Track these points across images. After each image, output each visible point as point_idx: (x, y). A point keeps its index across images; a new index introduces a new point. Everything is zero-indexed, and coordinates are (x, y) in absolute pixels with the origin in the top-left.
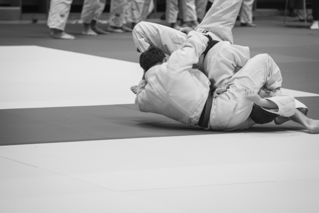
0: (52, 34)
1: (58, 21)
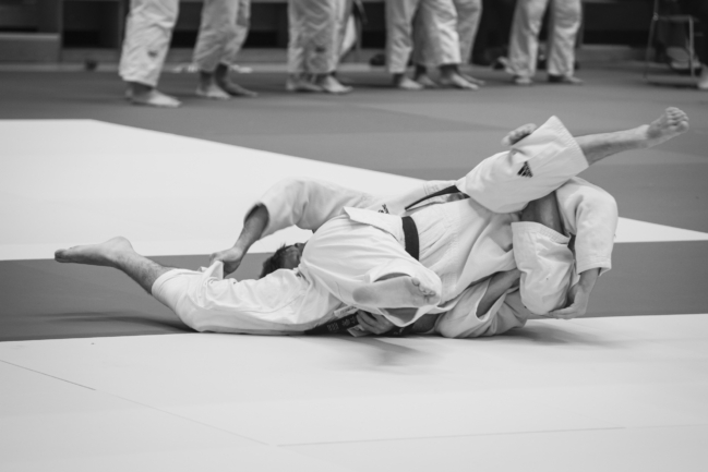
0: (129, 93)
1: (143, 66)
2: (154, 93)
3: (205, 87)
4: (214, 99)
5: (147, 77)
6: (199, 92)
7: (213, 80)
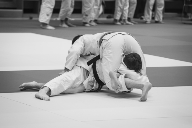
2: (48, 26)
3: (62, 24)
4: (64, 27)
5: (46, 21)
6: (60, 25)
7: (64, 22)
